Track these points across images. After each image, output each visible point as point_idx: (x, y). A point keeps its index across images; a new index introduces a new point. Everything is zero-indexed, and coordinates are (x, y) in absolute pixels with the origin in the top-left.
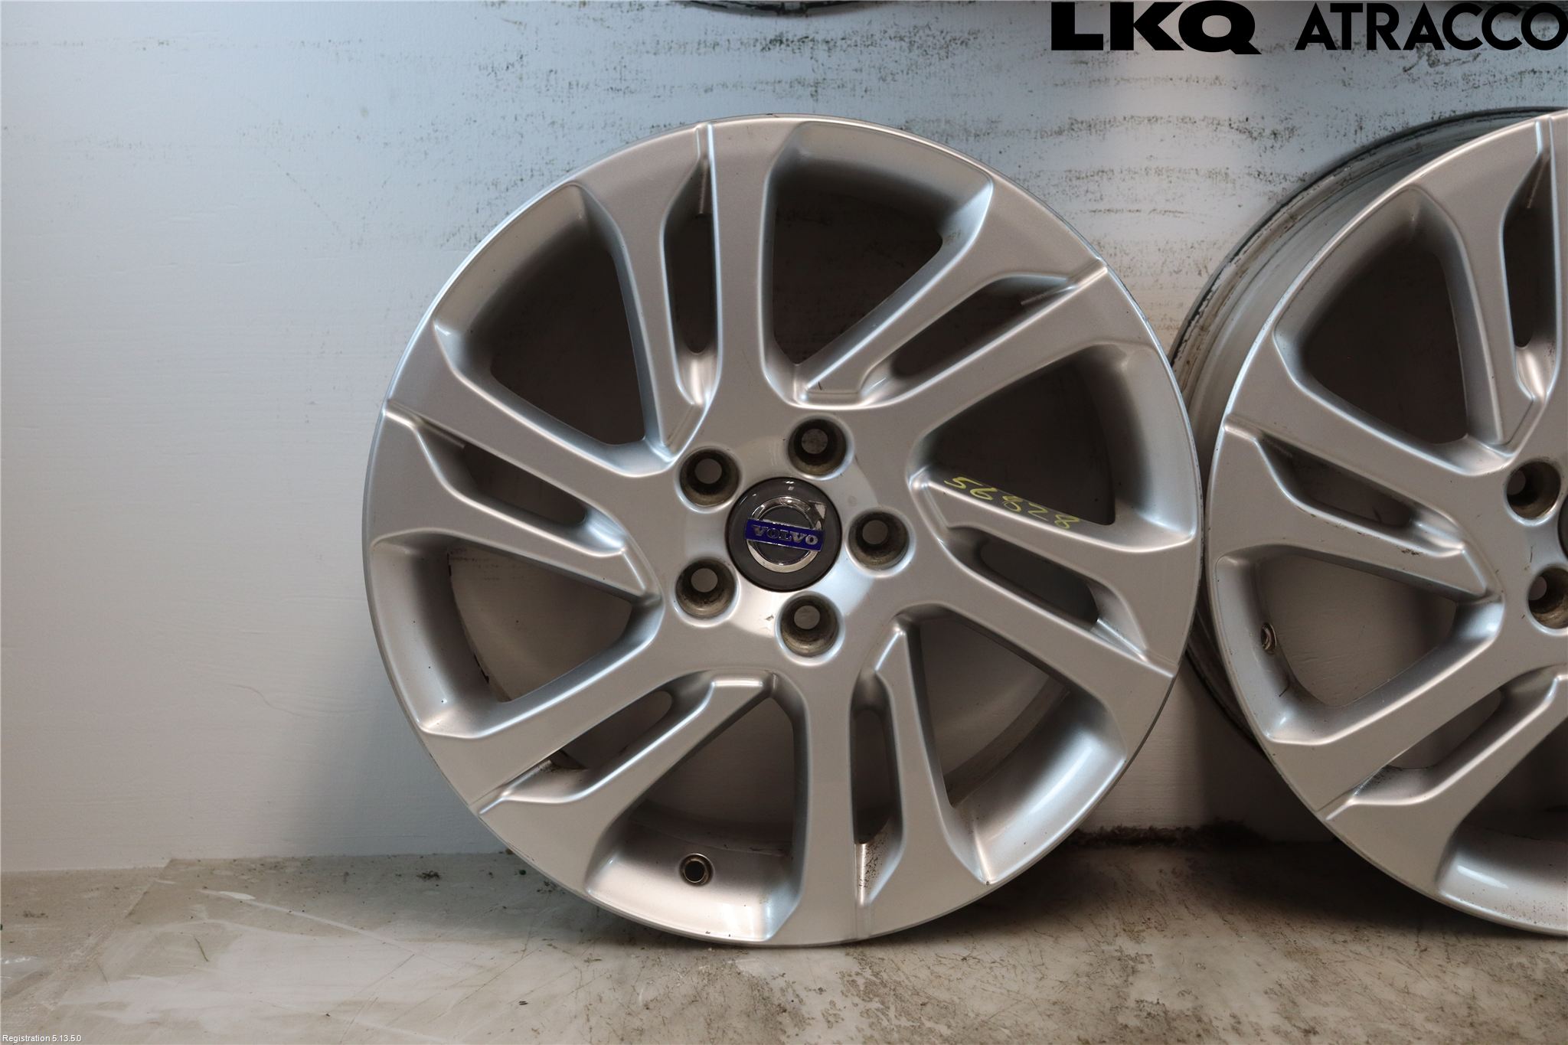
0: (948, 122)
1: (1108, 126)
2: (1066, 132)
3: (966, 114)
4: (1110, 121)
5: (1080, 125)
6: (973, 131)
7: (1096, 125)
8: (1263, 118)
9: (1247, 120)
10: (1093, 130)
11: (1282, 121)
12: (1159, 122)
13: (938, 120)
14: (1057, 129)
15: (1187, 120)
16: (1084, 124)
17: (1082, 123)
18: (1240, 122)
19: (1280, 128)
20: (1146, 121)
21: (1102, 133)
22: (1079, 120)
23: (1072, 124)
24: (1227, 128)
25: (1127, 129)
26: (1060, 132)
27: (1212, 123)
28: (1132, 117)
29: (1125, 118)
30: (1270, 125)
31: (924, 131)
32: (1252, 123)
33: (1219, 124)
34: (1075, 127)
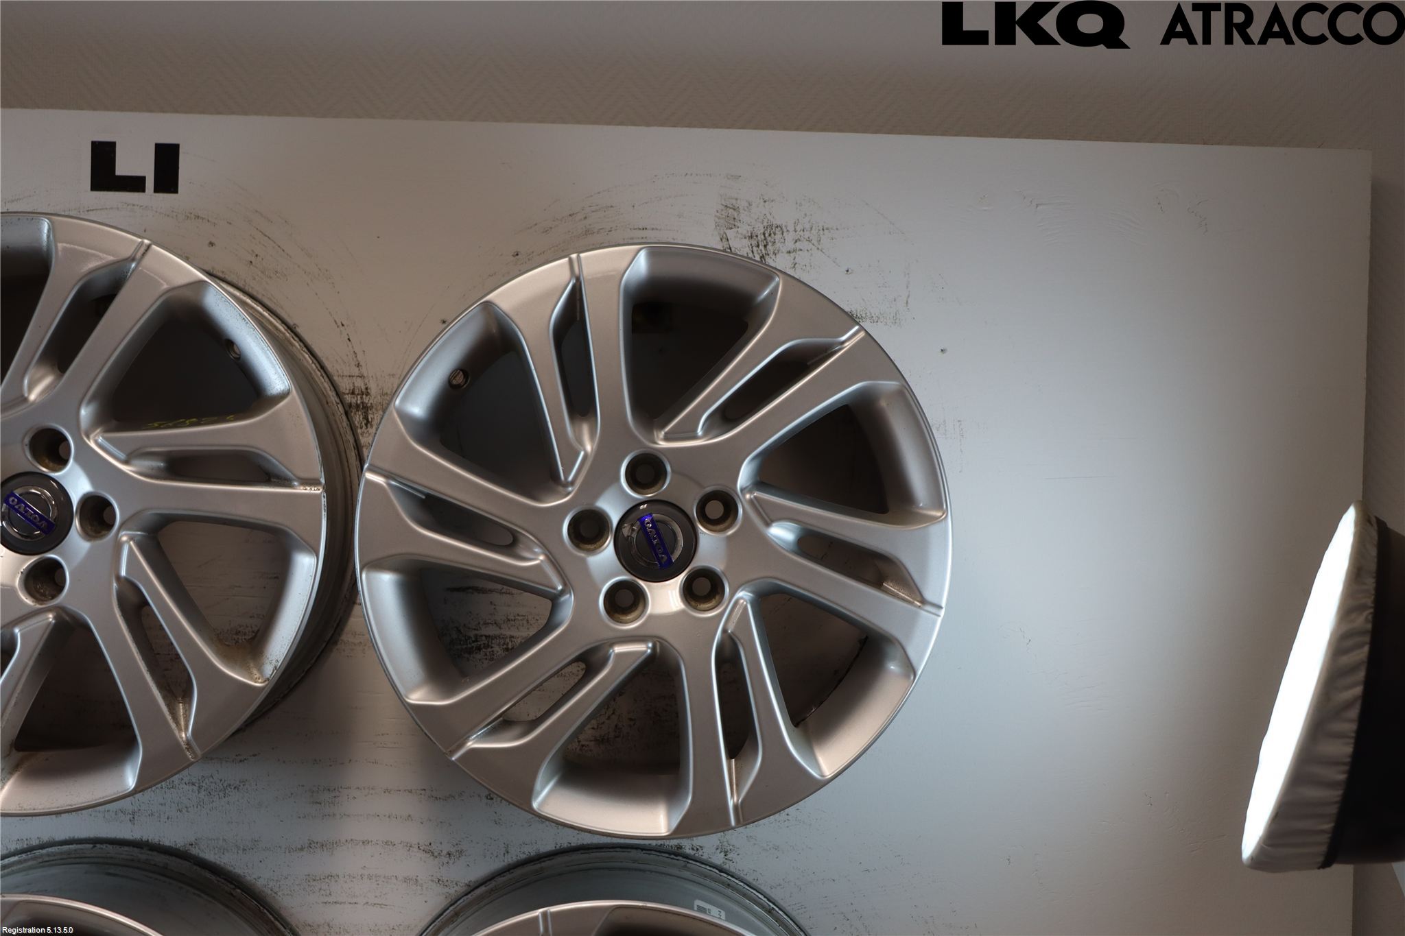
0: (224, 840)
1: (335, 846)
2: (306, 849)
3: (237, 835)
4: (336, 843)
5: (315, 845)
6: (242, 847)
7: (327, 844)
8: (441, 843)
9: (430, 844)
10: (325, 848)
11: (454, 846)
12: (370, 843)
13: (218, 839)
14: (300, 847)
15: (390, 843)
16: (319, 844)
17: (317, 843)
18: (425, 845)
19: (453, 850)
20: (361, 843)
21: (331, 850)
22: (315, 841)
23: (310, 843)
24: (416, 849)
25: (348, 848)
26: (302, 849)
27: (407, 846)
28: (352, 840)
29: (347, 841)
30: (446, 848)
31: (207, 847)
32: (433, 847)
33: (411, 847)
34: (312, 846)
